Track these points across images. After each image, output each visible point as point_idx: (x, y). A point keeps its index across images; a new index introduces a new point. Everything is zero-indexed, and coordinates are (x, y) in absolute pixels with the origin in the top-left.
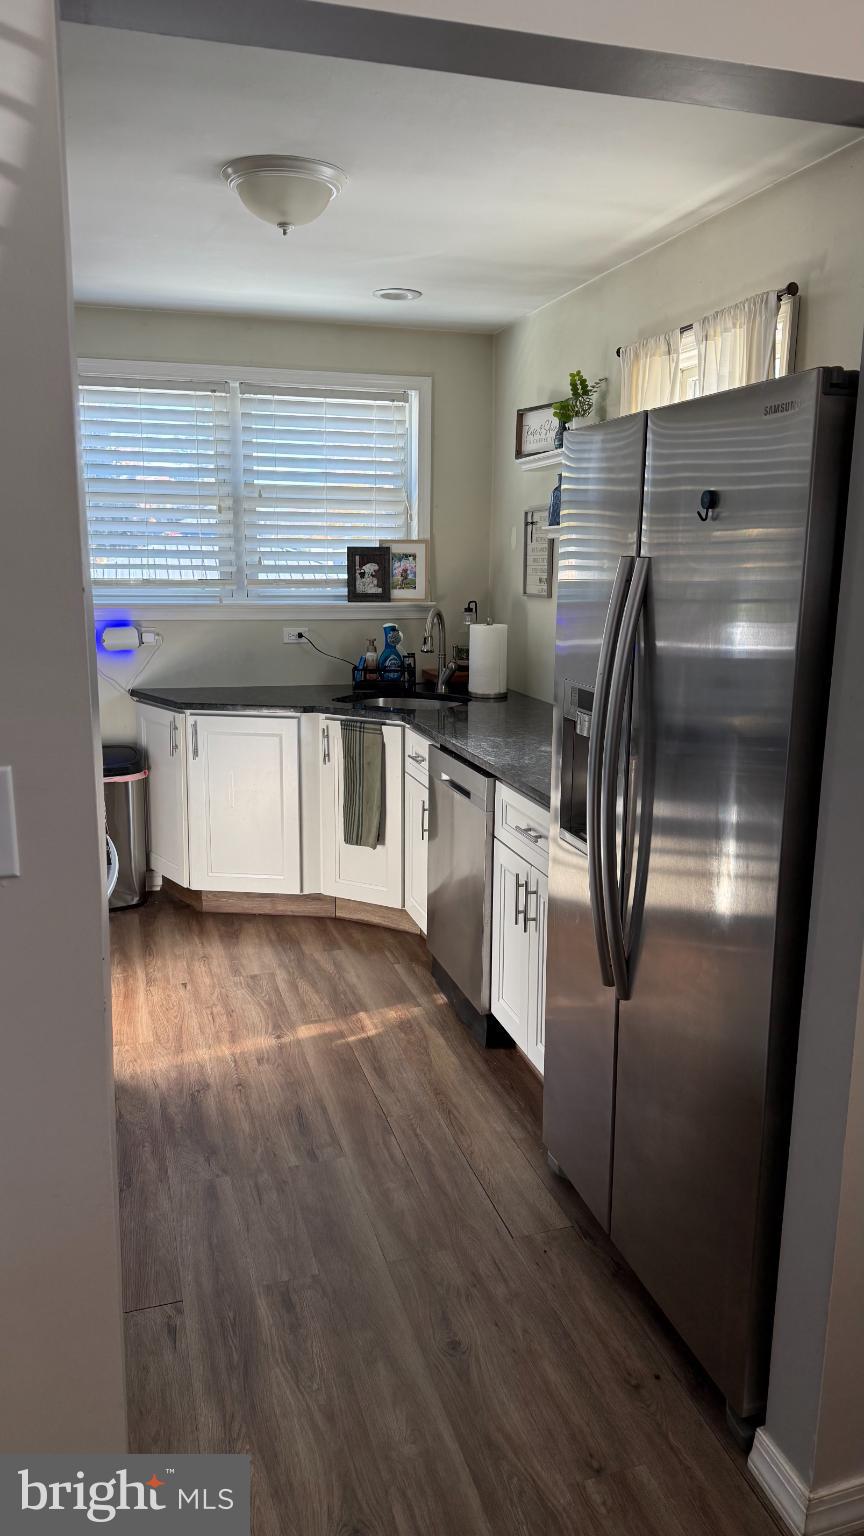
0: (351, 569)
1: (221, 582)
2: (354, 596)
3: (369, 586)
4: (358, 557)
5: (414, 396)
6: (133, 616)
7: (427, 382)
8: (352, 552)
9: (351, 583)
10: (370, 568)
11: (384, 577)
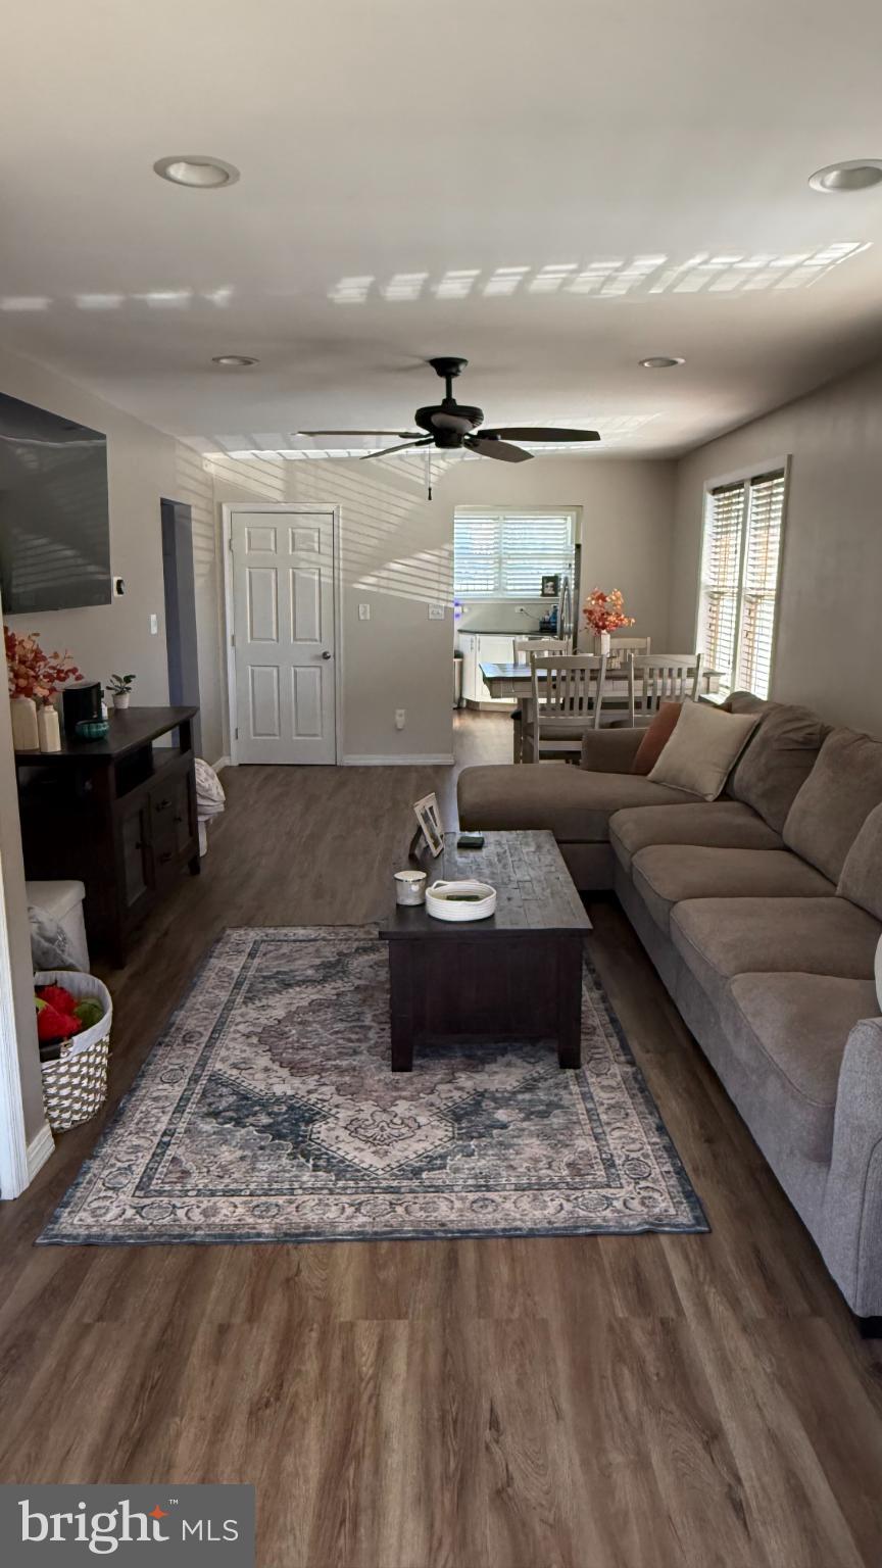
0: (543, 584)
1: (494, 590)
2: (543, 595)
3: (549, 591)
4: (546, 579)
5: (569, 518)
6: (461, 602)
7: (574, 513)
8: (544, 578)
9: (543, 590)
10: (551, 584)
11: (555, 588)
